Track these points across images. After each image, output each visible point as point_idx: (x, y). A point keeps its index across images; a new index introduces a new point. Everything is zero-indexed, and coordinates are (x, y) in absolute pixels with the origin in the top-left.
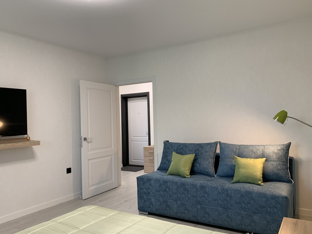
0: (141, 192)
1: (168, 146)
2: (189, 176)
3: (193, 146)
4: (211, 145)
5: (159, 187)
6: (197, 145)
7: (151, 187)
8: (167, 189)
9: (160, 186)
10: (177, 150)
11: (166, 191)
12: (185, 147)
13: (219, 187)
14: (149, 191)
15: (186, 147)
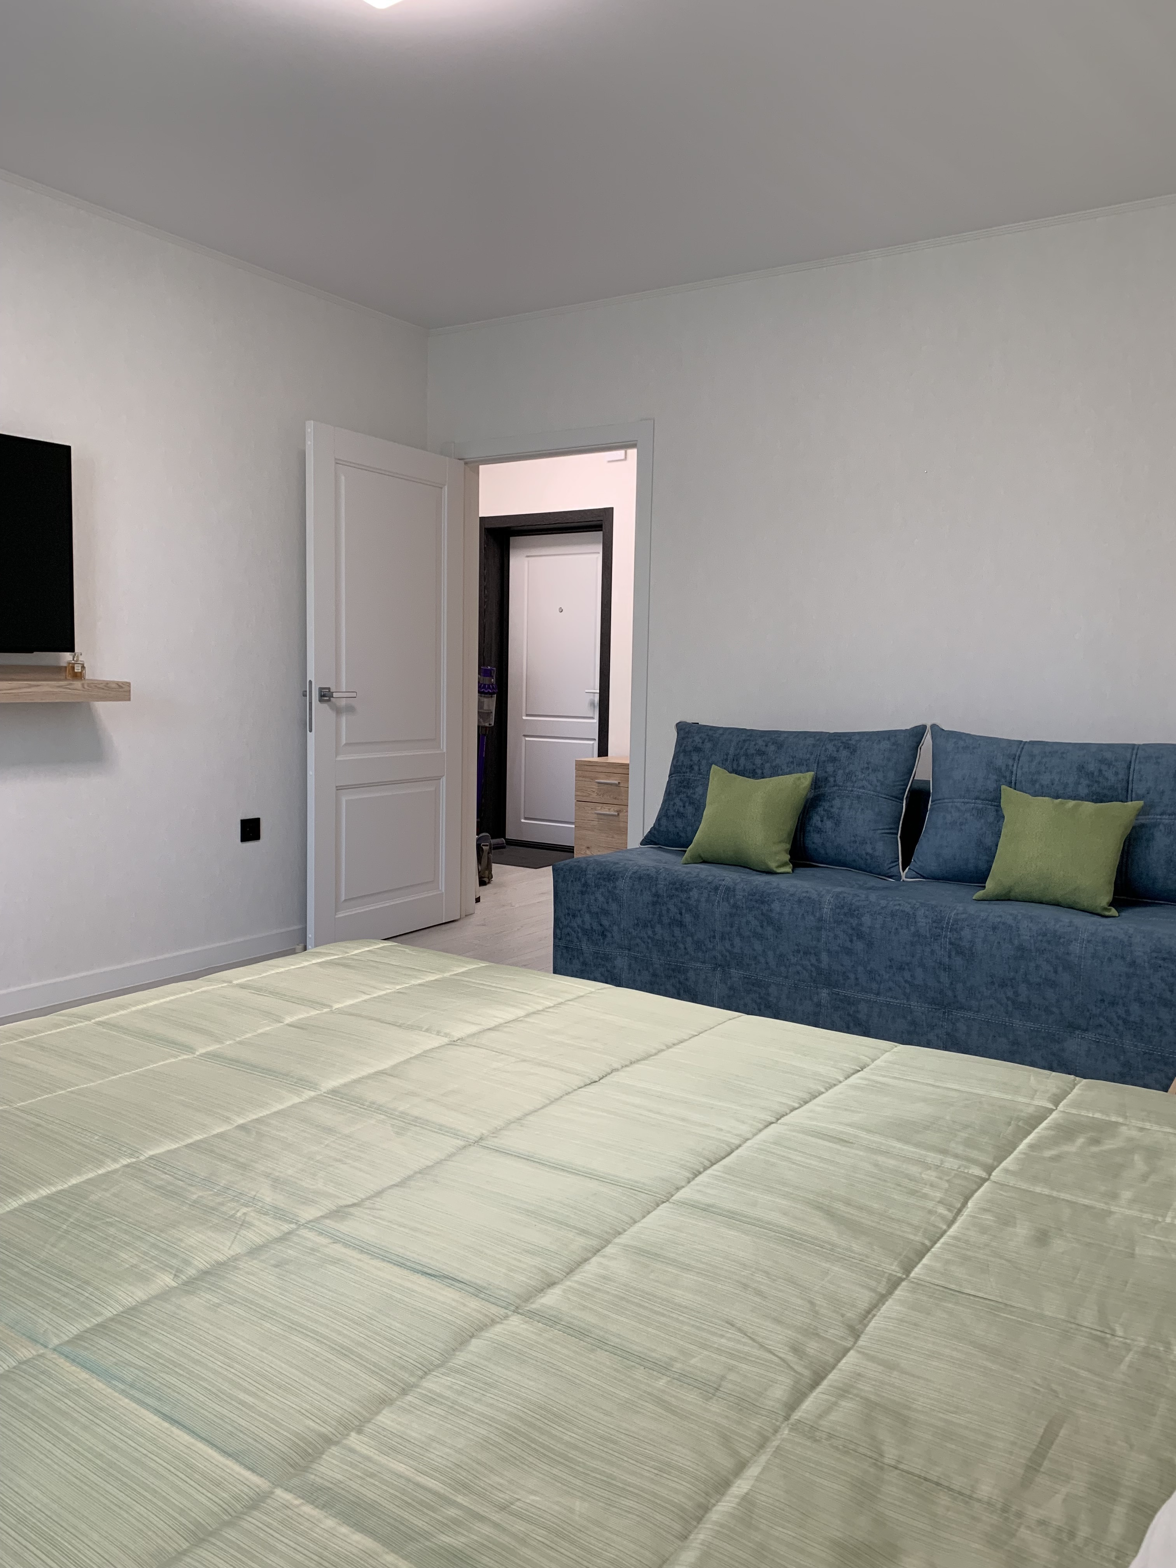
0: (567, 926)
1: (697, 739)
2: (788, 869)
3: (810, 741)
4: (893, 740)
5: (650, 908)
6: (831, 740)
7: (614, 907)
8: (688, 918)
9: (654, 904)
10: (736, 758)
11: (681, 924)
12: (772, 748)
13: (921, 912)
14: (606, 923)
15: (780, 746)
